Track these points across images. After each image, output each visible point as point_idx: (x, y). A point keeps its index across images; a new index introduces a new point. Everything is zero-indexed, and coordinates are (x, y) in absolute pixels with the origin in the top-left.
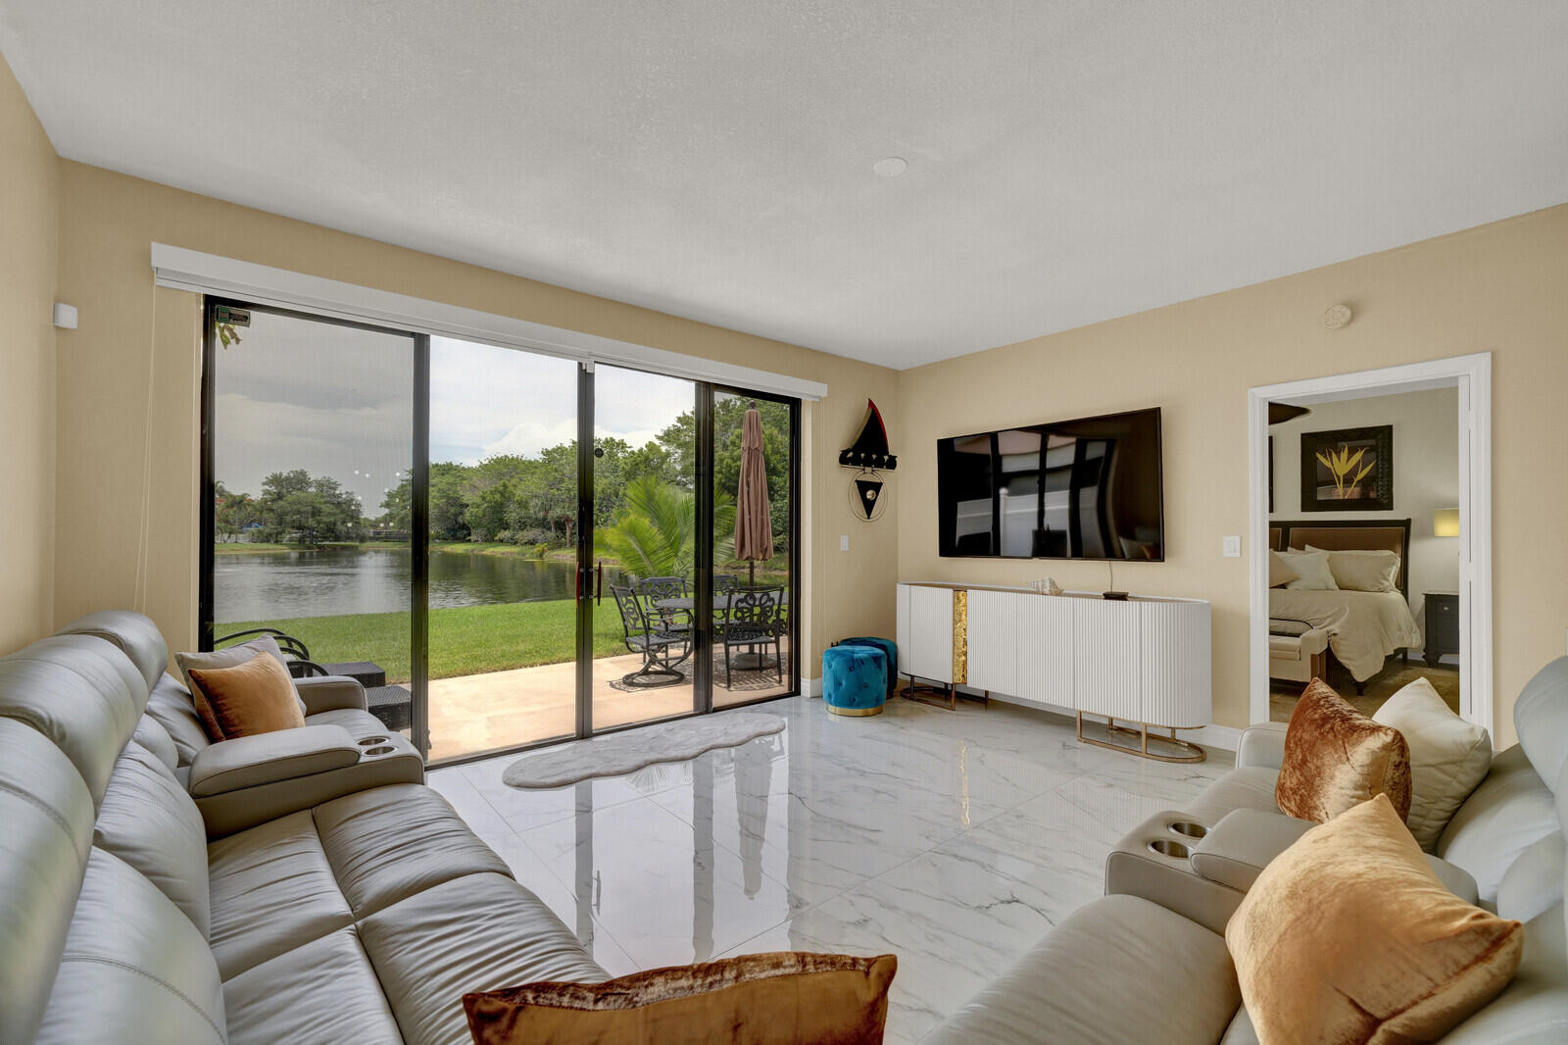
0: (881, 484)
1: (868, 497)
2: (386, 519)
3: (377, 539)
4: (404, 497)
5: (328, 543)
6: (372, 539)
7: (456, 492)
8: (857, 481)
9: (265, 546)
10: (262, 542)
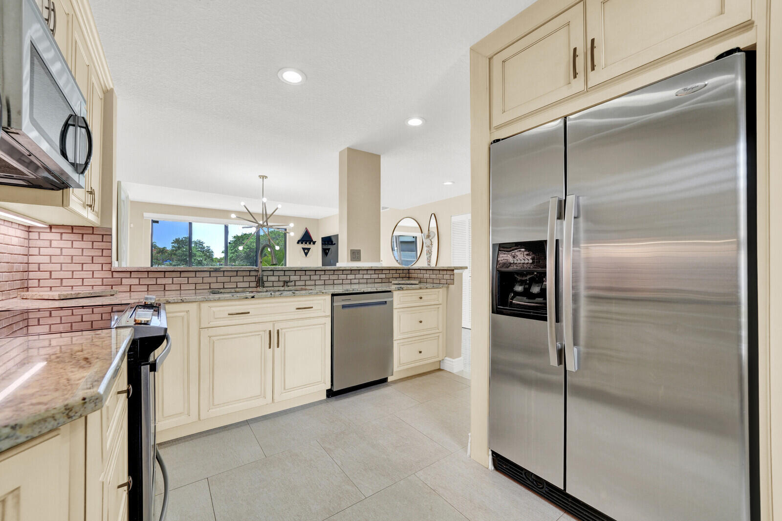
0: (310, 248)
1: (306, 251)
8: (302, 248)
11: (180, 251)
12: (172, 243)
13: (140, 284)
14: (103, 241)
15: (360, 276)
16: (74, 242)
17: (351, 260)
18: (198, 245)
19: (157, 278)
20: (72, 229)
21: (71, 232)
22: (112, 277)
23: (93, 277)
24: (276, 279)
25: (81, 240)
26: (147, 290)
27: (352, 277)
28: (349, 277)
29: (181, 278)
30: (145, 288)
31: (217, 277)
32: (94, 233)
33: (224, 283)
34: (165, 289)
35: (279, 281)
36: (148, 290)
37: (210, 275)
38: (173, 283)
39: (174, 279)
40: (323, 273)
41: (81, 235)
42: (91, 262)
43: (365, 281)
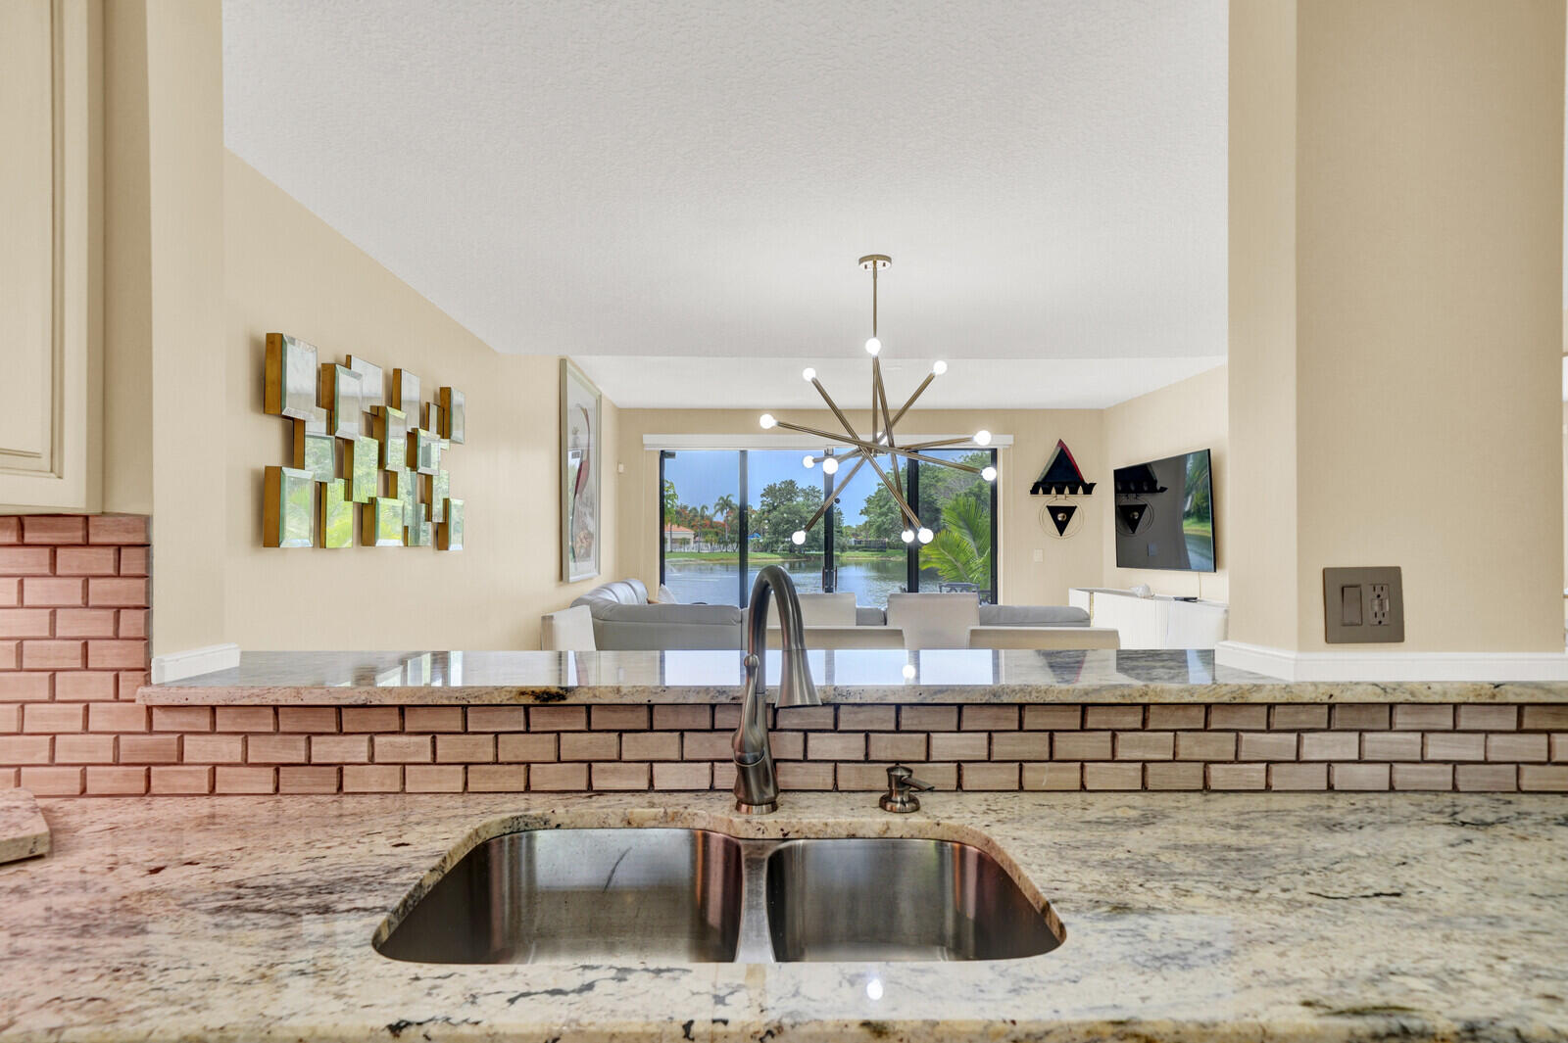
0: (1074, 508)
1: (1060, 519)
2: (867, 526)
3: (857, 549)
4: (881, 504)
5: (814, 552)
6: (851, 548)
7: (930, 496)
8: (1048, 507)
9: (764, 555)
10: (762, 551)
11: (775, 513)
12: (763, 496)
13: (246, 763)
14: (118, 575)
15: (1403, 744)
16: (26, 581)
17: (1330, 638)
18: (811, 498)
19: (309, 735)
20: (22, 528)
21: (14, 540)
22: (150, 731)
23: (86, 730)
24: (853, 746)
25: (46, 571)
26: (270, 789)
27: (1342, 745)
28: (1317, 746)
29: (404, 739)
30: (264, 780)
31: (558, 732)
32: (92, 540)
33: (589, 763)
34: (340, 788)
35: (867, 760)
36: (277, 789)
37: (528, 724)
38: (371, 761)
39: (378, 739)
40: (1133, 719)
41: (47, 551)
42: (78, 664)
43: (1442, 776)
